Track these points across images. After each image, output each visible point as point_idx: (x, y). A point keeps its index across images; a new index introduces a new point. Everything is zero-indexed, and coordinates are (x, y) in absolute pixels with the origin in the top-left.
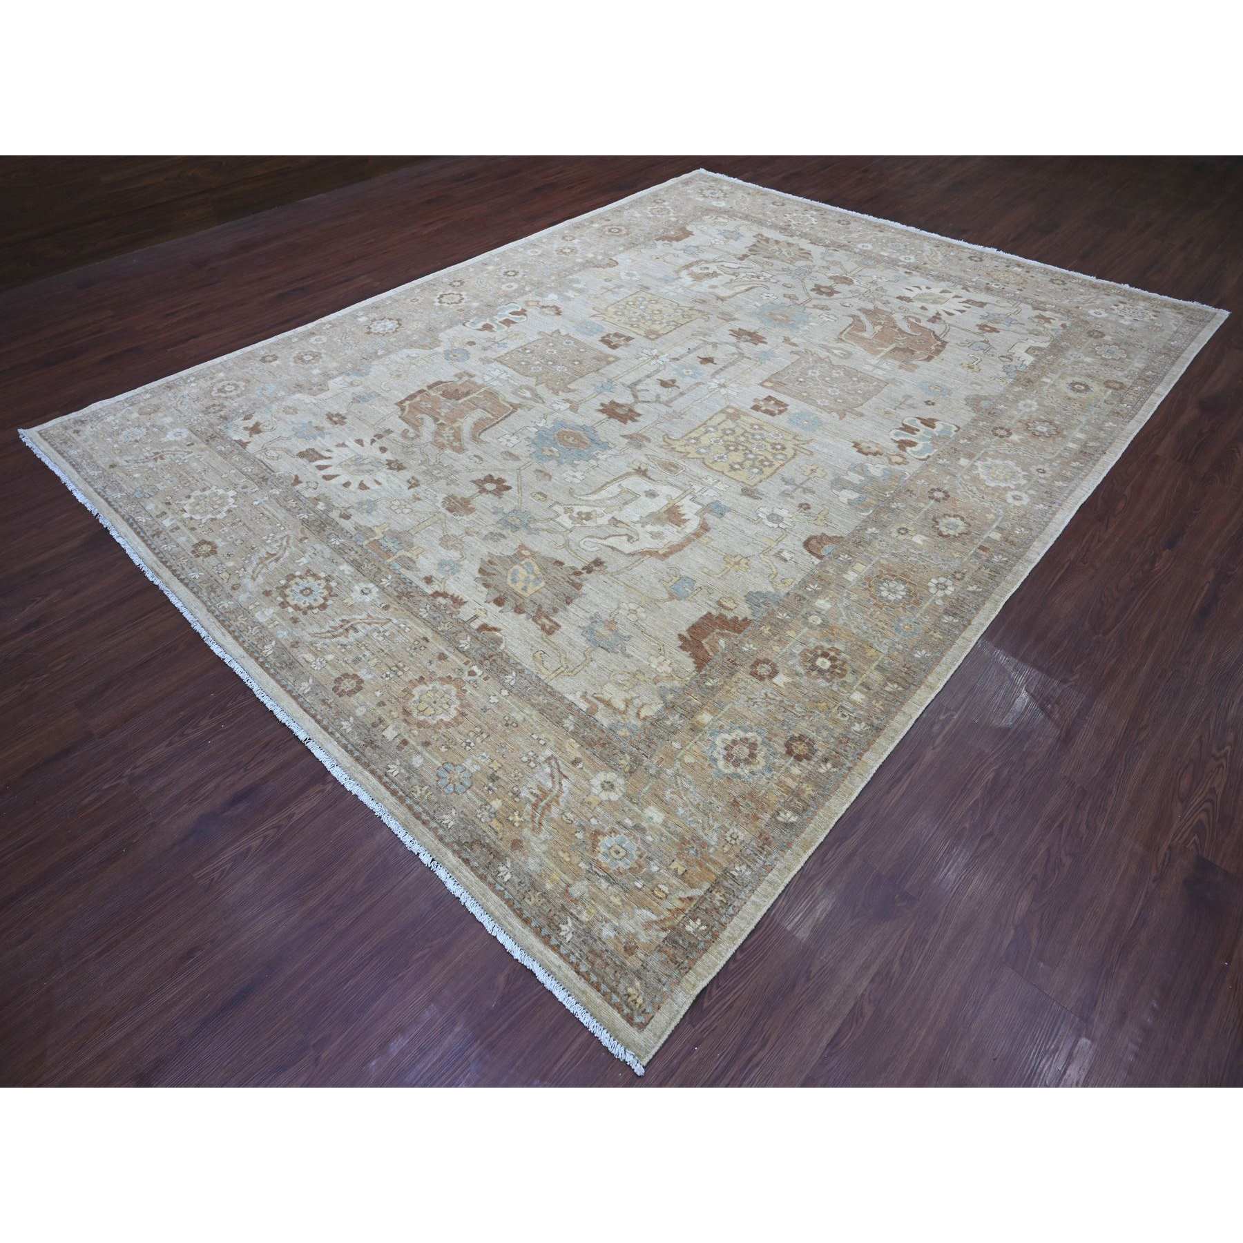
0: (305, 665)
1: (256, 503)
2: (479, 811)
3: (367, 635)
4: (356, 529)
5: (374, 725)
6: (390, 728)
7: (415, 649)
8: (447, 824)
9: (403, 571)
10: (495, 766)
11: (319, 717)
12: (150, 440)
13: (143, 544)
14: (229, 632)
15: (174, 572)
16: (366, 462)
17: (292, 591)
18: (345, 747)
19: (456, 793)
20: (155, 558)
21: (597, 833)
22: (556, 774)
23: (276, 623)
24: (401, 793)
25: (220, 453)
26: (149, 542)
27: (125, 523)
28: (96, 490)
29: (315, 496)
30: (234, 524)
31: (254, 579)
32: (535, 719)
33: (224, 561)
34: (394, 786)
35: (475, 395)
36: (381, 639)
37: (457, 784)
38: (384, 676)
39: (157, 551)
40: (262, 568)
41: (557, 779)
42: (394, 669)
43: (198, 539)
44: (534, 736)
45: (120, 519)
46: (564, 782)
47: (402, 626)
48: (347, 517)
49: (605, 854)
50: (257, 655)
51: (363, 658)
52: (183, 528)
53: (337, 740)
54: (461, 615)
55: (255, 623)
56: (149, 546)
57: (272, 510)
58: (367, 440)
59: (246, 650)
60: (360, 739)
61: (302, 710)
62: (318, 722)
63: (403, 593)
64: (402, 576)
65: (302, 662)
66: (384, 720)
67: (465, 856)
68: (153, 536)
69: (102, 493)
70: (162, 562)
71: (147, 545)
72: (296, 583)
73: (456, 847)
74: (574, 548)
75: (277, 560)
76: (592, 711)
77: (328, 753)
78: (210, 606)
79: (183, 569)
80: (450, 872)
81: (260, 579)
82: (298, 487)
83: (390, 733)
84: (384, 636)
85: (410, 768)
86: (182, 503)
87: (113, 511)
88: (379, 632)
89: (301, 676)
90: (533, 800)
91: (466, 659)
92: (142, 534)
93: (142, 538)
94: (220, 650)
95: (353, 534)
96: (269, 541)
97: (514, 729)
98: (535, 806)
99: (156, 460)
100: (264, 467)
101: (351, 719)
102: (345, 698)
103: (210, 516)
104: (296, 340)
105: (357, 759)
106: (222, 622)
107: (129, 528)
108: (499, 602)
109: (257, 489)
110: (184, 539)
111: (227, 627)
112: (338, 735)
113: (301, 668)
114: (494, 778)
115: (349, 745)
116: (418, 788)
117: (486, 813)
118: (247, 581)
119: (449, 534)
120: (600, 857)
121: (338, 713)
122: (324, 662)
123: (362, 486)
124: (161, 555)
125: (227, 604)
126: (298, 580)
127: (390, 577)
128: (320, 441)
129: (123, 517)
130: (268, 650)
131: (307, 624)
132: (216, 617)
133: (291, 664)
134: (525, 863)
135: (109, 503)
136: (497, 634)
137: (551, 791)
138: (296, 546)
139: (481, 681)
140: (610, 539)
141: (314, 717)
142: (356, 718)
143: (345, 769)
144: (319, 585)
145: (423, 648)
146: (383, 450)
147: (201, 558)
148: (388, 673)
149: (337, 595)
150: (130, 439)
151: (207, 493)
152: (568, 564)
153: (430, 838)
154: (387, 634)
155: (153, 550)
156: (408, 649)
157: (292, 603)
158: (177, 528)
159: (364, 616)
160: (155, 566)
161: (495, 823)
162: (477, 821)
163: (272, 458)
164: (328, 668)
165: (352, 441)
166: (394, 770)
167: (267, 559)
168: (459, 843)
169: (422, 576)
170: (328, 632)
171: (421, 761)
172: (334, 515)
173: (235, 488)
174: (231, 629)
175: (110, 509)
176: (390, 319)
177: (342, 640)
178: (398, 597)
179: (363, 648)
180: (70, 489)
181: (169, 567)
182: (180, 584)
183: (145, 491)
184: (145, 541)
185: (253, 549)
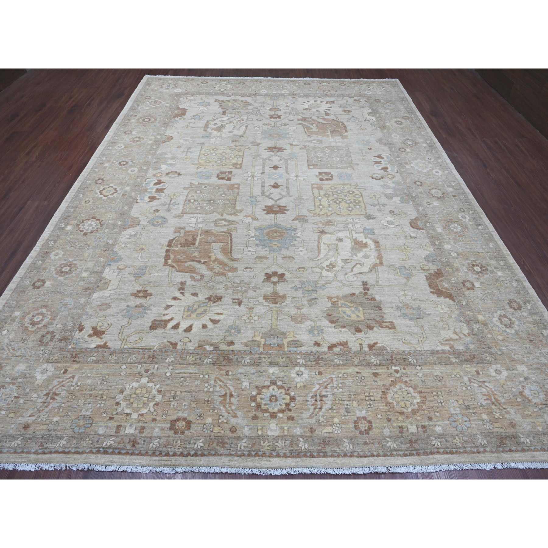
0: (331, 435)
1: (168, 374)
2: (485, 426)
3: (333, 394)
4: (246, 346)
5: (401, 432)
6: (409, 427)
7: (361, 381)
8: (485, 444)
9: (299, 349)
10: (461, 402)
11: (375, 453)
12: (28, 390)
13: (134, 457)
14: (269, 457)
15: (182, 454)
16: (195, 307)
17: (265, 405)
18: (405, 455)
19: (469, 427)
20: (157, 458)
21: (521, 393)
22: (480, 384)
23: (286, 428)
24: (454, 450)
25: (95, 362)
26: (137, 452)
27: (100, 455)
28: (36, 453)
29: (197, 345)
30: (174, 397)
31: (235, 416)
32: (443, 368)
33: (203, 422)
34: (448, 450)
35: (199, 238)
36: (341, 390)
37: (465, 423)
38: (369, 406)
39: (150, 453)
40: (230, 407)
41: (483, 386)
42: (367, 398)
43: (167, 423)
44: (452, 376)
45: (92, 456)
46: (486, 384)
47: (340, 375)
48: (232, 343)
49: (534, 398)
50: (303, 454)
51: (348, 406)
52: (146, 425)
53: (397, 455)
54: (354, 349)
55: (276, 438)
56: (139, 454)
57: (186, 371)
58: (178, 295)
59: (294, 457)
60: (405, 444)
61: (363, 458)
62: (378, 456)
63: (315, 360)
64: (304, 352)
65: (328, 435)
66: (402, 426)
67: (508, 449)
68: (134, 446)
69: (46, 451)
70: (165, 456)
71: (137, 455)
72: (261, 399)
73: (501, 449)
74: (347, 283)
75: (231, 395)
76: (452, 347)
77: (403, 465)
78: (236, 453)
79: (186, 448)
80: (513, 461)
81: (239, 414)
82: (179, 347)
83: (413, 429)
84: (340, 387)
85: (440, 436)
86: (119, 410)
87: (75, 455)
88: (336, 388)
89: (338, 442)
90: (489, 402)
91: (385, 367)
92: (124, 452)
93: (127, 453)
94: (279, 470)
95: (249, 350)
96: (211, 390)
97: (444, 380)
98: (493, 403)
99: (53, 399)
100: (141, 350)
101: (388, 439)
102: (371, 433)
103: (151, 404)
104: (40, 262)
105: (418, 454)
106: (257, 455)
107: (107, 456)
108: (358, 330)
109: (156, 366)
110: (157, 430)
111: (264, 455)
112: (395, 453)
113: (331, 439)
114: (468, 407)
115: (406, 452)
116: (455, 441)
117: (488, 424)
118: (233, 421)
119: (292, 315)
120: (534, 401)
121: (379, 443)
122: (338, 425)
123: (215, 322)
124: (158, 453)
125: (243, 443)
126: (259, 397)
127: (299, 357)
128: (151, 313)
129: (91, 452)
130: (303, 445)
131: (299, 415)
132: (249, 455)
133: (325, 441)
134: (524, 429)
135: (64, 452)
136: (378, 345)
137: (488, 392)
138: (229, 380)
139: (404, 371)
140: (354, 270)
141: (373, 456)
142: (390, 437)
143: (421, 464)
144: (273, 389)
145: (363, 378)
146: (195, 294)
147: (186, 432)
148: (368, 403)
149: (290, 387)
150: (9, 399)
151: (127, 392)
152: (357, 292)
153: (488, 456)
154: (340, 385)
155: (146, 454)
156: (359, 384)
157: (276, 410)
158: (143, 428)
159: (317, 387)
160: (163, 462)
161: (496, 425)
162: (490, 431)
163: (136, 342)
164: (344, 426)
165: (170, 300)
166: (438, 443)
167: (225, 400)
168: (498, 446)
169: (312, 344)
170: (315, 409)
171: (440, 428)
172: (223, 347)
173: (142, 376)
174: (268, 454)
175: (70, 455)
176: (88, 220)
177: (325, 407)
178: (316, 363)
179: (341, 402)
180: (11, 469)
181: (175, 454)
182: (197, 458)
183: (81, 424)
184: (132, 454)
185: (208, 401)
